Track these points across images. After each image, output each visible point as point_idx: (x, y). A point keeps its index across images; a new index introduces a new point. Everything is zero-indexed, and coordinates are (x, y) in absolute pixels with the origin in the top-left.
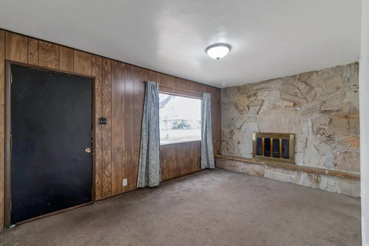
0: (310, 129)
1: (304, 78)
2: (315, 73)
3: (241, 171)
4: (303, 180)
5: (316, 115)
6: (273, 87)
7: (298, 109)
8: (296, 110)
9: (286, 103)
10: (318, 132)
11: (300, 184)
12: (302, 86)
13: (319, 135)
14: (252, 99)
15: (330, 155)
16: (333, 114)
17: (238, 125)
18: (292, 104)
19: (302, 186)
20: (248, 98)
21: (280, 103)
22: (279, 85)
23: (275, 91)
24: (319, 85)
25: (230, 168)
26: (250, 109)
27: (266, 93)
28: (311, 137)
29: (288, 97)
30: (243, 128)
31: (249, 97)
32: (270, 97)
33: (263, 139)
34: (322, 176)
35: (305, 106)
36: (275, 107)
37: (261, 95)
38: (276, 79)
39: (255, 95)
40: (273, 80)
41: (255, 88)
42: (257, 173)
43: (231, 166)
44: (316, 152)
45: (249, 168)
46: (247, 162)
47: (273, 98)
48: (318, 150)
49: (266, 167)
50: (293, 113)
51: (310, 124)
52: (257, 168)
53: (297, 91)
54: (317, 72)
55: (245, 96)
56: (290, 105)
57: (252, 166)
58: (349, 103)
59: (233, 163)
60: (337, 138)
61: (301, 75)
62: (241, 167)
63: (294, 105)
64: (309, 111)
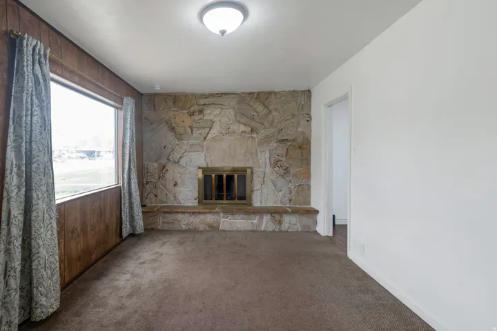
0: (268, 161)
1: (262, 97)
2: (273, 95)
3: (184, 227)
4: (266, 223)
5: (274, 145)
6: (226, 104)
7: (255, 136)
8: (253, 138)
9: (243, 128)
10: (275, 164)
11: (263, 229)
12: (260, 108)
13: (277, 169)
14: (197, 117)
15: (285, 190)
16: (289, 144)
17: (176, 156)
18: (250, 129)
19: (265, 231)
20: (190, 115)
21: (235, 127)
22: (233, 102)
23: (230, 110)
24: (276, 109)
25: (166, 227)
26: (194, 132)
27: (217, 112)
28: (268, 170)
29: (244, 120)
30: (183, 162)
31: (192, 114)
32: (221, 118)
33: (213, 176)
34: (284, 215)
35: (263, 133)
36: (228, 132)
37: (211, 114)
38: (230, 94)
39: (201, 112)
40: (226, 94)
41: (202, 101)
42: (209, 227)
43: (168, 223)
44: (274, 188)
45: (198, 221)
46: (194, 213)
47: (226, 119)
48: (275, 186)
49: (222, 214)
50: (250, 141)
51: (267, 155)
52: (210, 218)
53: (255, 114)
54: (275, 93)
55: (185, 112)
56: (247, 130)
57: (202, 217)
58: (303, 133)
59: (170, 217)
60: (292, 172)
61: (259, 93)
62: (185, 221)
63: (252, 130)
64: (267, 140)
